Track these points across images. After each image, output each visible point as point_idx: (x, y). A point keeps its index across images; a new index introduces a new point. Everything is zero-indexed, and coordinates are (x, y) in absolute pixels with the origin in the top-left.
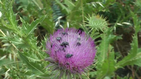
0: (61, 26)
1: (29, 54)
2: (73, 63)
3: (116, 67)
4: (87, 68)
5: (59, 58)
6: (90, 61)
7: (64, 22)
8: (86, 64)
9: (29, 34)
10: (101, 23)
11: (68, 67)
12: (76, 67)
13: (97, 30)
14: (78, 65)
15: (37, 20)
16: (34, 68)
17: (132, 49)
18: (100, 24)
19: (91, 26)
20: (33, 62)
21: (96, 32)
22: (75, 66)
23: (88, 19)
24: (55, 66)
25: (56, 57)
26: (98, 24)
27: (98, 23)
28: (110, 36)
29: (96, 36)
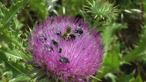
0: (55, 11)
1: (9, 49)
2: (69, 69)
3: (121, 63)
4: (90, 77)
5: (48, 62)
6: (94, 67)
7: (59, 6)
8: (88, 71)
9: (7, 22)
10: (108, 10)
11: (62, 76)
12: (74, 76)
13: (102, 18)
14: (76, 73)
15: (19, 3)
16: (16, 70)
17: (141, 41)
18: (106, 11)
19: (95, 12)
20: (14, 61)
21: (100, 21)
22: (72, 75)
23: (90, 4)
24: (42, 73)
25: (43, 60)
26: (103, 10)
27: (104, 8)
28: (114, 24)
29: (100, 26)
